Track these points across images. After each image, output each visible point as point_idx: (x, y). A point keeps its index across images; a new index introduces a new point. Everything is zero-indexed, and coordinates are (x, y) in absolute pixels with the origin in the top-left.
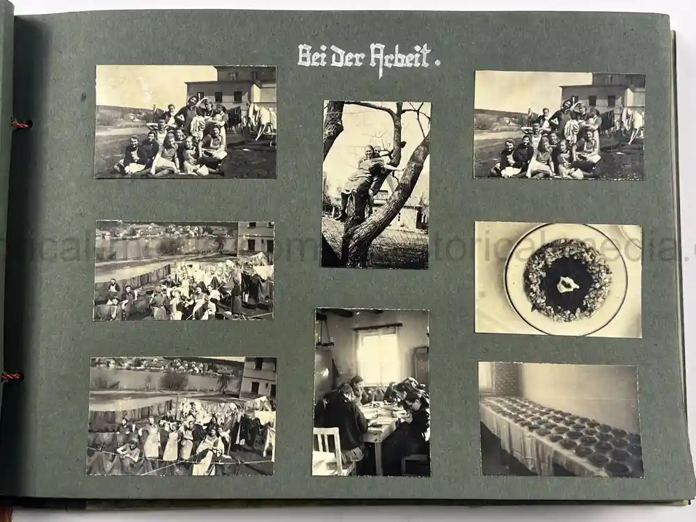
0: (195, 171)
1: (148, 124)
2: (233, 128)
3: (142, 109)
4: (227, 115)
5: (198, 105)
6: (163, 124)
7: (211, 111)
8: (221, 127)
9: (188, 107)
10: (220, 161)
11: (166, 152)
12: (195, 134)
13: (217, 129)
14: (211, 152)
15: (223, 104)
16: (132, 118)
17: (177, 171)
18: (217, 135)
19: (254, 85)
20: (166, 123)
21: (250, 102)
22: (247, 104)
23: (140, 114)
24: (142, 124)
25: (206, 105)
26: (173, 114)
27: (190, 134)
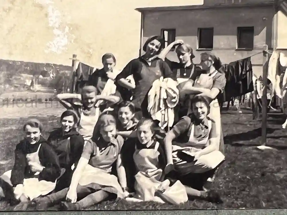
0: (158, 193)
1: (61, 96)
2: (236, 102)
3: (48, 65)
4: (223, 75)
5: (162, 55)
6: (92, 95)
7: (190, 68)
8: (211, 100)
9: (143, 59)
10: (210, 172)
11: (98, 153)
12: (158, 116)
13: (203, 105)
14: (192, 154)
15: (215, 53)
16: (29, 83)
17: (122, 194)
18: (203, 117)
19: (280, 13)
20: (99, 93)
21: (271, 49)
22: (265, 53)
23: (44, 74)
24: (49, 95)
25: (179, 54)
26: (112, 75)
27: (148, 116)
